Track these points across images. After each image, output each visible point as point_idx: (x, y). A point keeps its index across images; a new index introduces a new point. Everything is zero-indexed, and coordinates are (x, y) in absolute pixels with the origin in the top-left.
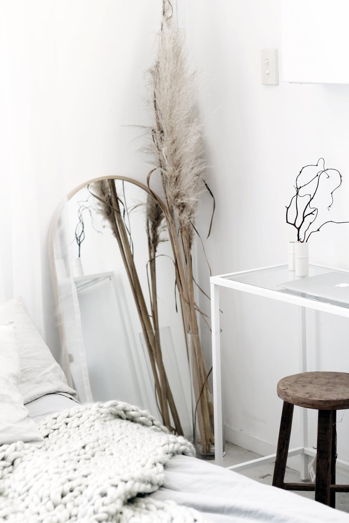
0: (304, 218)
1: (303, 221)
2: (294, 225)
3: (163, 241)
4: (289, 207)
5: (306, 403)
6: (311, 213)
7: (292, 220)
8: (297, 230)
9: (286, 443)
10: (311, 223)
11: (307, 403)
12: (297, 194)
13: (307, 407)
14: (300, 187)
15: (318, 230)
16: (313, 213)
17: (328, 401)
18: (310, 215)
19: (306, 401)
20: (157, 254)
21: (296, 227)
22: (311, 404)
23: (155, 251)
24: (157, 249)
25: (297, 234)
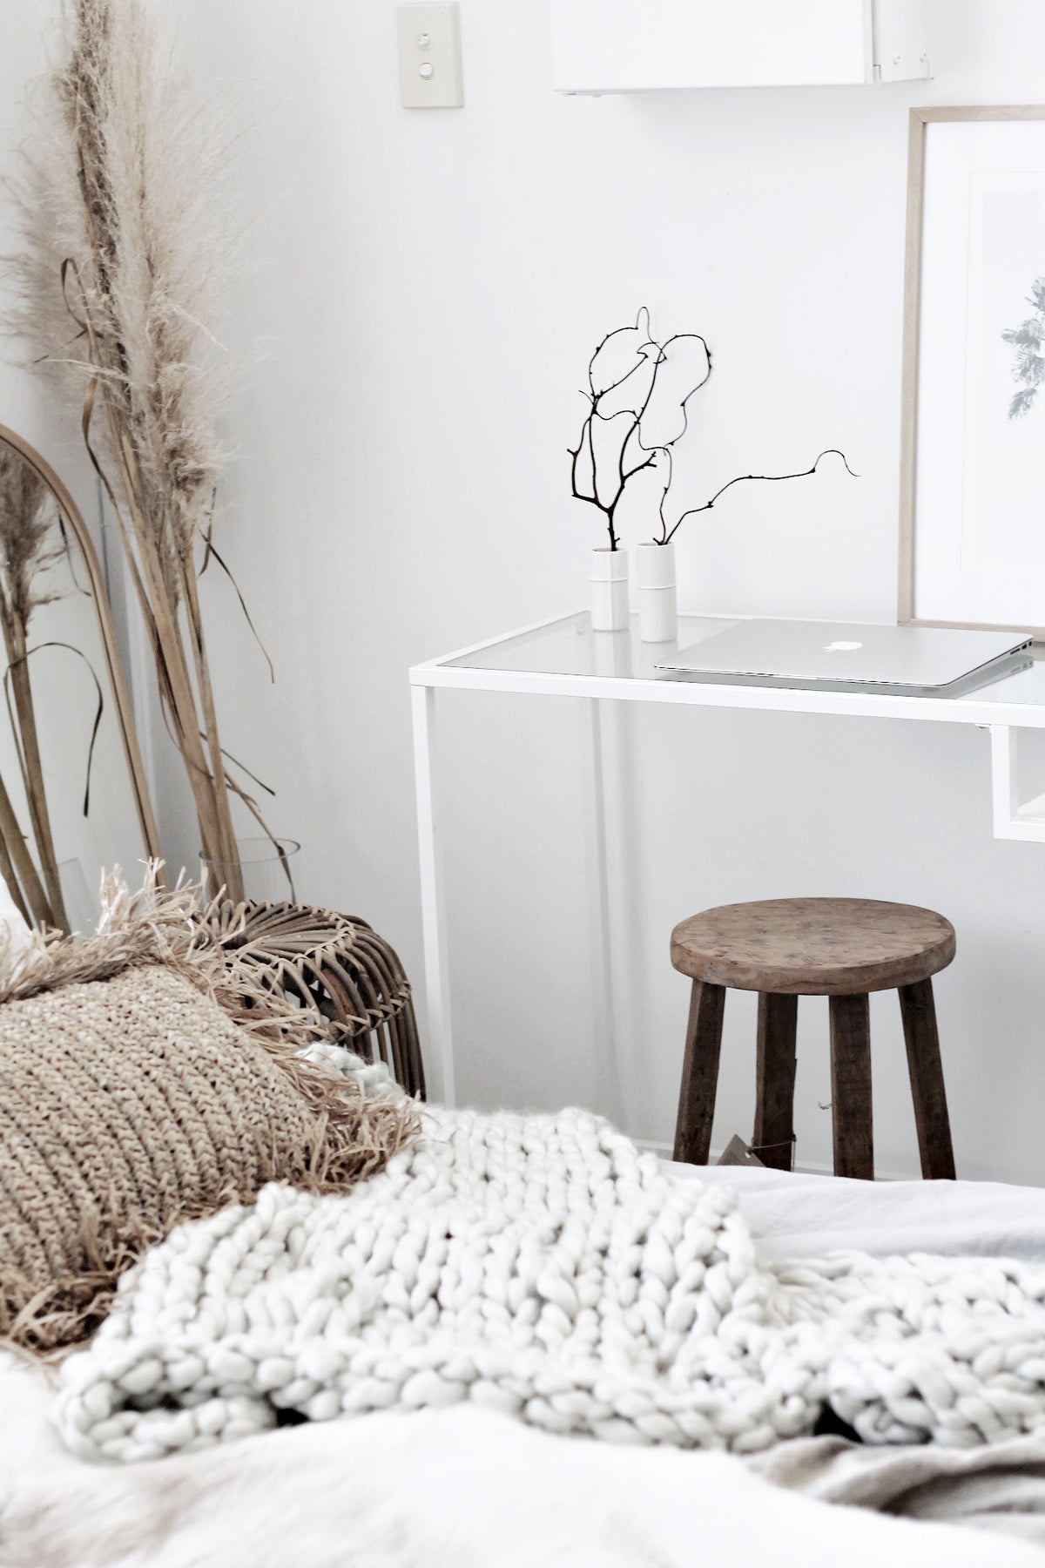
0: (623, 479)
1: (622, 487)
2: (595, 501)
3: (45, 601)
4: (577, 452)
5: (806, 982)
6: (648, 464)
7: (585, 489)
8: (606, 514)
9: (708, 1109)
10: (666, 489)
11: (811, 980)
12: (594, 411)
13: (810, 991)
14: (602, 393)
15: (710, 506)
16: (651, 462)
17: (867, 967)
18: (646, 468)
19: (807, 977)
20: (30, 643)
21: (600, 506)
22: (822, 981)
23: (25, 634)
24: (29, 627)
25: (609, 527)
